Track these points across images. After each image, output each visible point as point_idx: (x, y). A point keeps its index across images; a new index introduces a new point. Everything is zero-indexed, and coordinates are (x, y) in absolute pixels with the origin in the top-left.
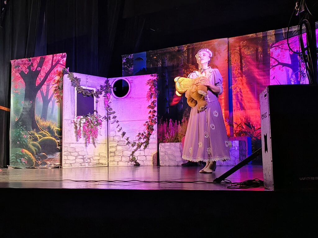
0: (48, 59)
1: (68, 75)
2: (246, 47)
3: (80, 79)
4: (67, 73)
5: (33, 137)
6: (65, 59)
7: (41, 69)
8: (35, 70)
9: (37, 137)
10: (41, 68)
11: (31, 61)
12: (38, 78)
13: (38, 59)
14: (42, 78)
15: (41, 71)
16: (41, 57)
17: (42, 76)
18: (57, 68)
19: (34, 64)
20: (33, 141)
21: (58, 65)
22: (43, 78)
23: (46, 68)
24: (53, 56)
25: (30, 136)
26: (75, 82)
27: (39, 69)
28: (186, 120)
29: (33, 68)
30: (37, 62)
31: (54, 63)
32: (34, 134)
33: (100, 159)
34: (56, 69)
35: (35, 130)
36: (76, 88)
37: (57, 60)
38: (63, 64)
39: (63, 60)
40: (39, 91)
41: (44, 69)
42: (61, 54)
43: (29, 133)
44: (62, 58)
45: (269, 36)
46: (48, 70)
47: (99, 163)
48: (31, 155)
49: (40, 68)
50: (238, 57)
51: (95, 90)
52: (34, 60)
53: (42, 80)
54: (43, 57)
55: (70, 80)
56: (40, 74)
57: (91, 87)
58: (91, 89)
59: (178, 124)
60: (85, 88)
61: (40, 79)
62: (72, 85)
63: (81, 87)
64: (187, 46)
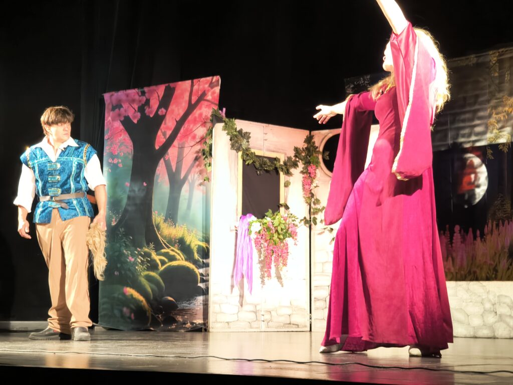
0: (182, 90)
1: (223, 124)
3: (250, 133)
4: (220, 120)
5: (148, 261)
6: (217, 89)
7: (166, 113)
8: (153, 113)
9: (155, 261)
10: (167, 110)
11: (146, 95)
12: (159, 133)
13: (161, 90)
14: (168, 132)
15: (168, 118)
16: (167, 85)
17: (168, 128)
18: (200, 109)
19: (152, 102)
20: (147, 270)
21: (203, 102)
22: (171, 132)
23: (177, 109)
24: (192, 83)
25: (141, 260)
26: (237, 140)
27: (162, 111)
28: (494, 228)
29: (150, 109)
30: (159, 96)
31: (194, 99)
32: (149, 255)
33: (292, 314)
34: (199, 112)
35: (152, 245)
36: (240, 153)
37: (200, 93)
38: (213, 101)
39: (214, 93)
40: (162, 160)
41: (173, 111)
42: (209, 78)
43: (139, 252)
44: (212, 88)
46: (182, 112)
47: (290, 324)
48: (142, 301)
49: (164, 111)
51: (282, 159)
52: (151, 92)
53: (168, 136)
54: (172, 85)
55: (229, 137)
56: (165, 124)
57: (274, 151)
58: (273, 155)
59: (475, 238)
60: (258, 153)
61: (164, 134)
62: (233, 146)
63: (253, 151)
64: (497, 54)
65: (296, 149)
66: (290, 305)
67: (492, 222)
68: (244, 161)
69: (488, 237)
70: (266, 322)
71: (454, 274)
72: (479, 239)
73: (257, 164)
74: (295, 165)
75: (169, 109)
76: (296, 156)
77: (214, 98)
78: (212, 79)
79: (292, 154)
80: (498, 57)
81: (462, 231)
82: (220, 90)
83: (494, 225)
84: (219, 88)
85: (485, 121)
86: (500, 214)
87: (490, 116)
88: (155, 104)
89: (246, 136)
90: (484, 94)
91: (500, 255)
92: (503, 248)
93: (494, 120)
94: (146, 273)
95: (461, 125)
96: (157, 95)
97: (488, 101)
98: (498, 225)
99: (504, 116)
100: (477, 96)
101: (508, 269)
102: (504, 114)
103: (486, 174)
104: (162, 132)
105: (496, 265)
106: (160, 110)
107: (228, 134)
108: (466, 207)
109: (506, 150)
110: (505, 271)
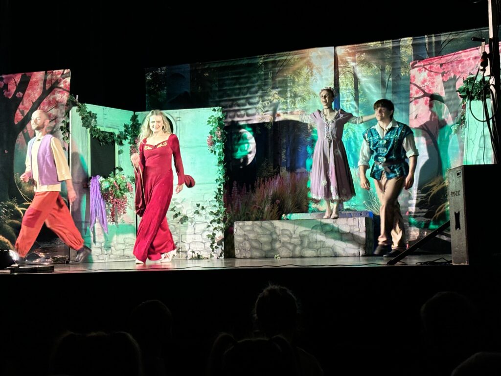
0: (37, 78)
1: (76, 107)
2: (365, 63)
3: (96, 114)
4: (75, 104)
5: (11, 212)
6: (68, 80)
7: (23, 96)
8: (11, 96)
9: (18, 211)
10: (24, 94)
11: (4, 81)
12: (18, 111)
13: (18, 78)
14: (25, 111)
15: (25, 99)
16: (23, 74)
17: (25, 108)
18: (54, 94)
19: (10, 87)
20: (11, 219)
21: (56, 89)
22: (28, 111)
23: (34, 93)
24: (46, 73)
25: (5, 211)
26: (88, 119)
27: (19, 94)
28: (261, 183)
29: (8, 93)
30: (16, 82)
31: (48, 86)
32: (13, 207)
33: (125, 249)
34: (52, 96)
35: (15, 200)
36: (89, 129)
37: (53, 82)
38: (65, 88)
39: (65, 82)
40: (21, 132)
41: (29, 95)
42: (61, 71)
43: (3, 204)
44: (64, 78)
45: (402, 46)
46: (37, 96)
47: (124, 256)
48: (7, 243)
49: (21, 94)
50: (351, 80)
51: (117, 133)
52: (9, 79)
53: (25, 114)
54: (28, 74)
55: (81, 117)
56: (23, 104)
57: (111, 128)
58: (111, 130)
59: (248, 191)
60: (102, 129)
61: (22, 113)
62: (84, 125)
63: (98, 127)
64: (263, 58)
65: (126, 126)
66: (123, 242)
67: (260, 178)
68: (92, 135)
69: (257, 190)
70: (108, 255)
71: (233, 216)
72: (250, 191)
73: (101, 138)
74: (126, 138)
75: (26, 93)
76: (126, 131)
77: (65, 86)
78: (64, 71)
79: (123, 129)
80: (263, 60)
81: (239, 185)
82: (71, 80)
83: (262, 181)
84: (70, 78)
85: (255, 106)
86: (265, 174)
87: (258, 103)
88: (12, 88)
89: (93, 116)
90: (253, 87)
91: (265, 202)
92: (267, 196)
93: (261, 106)
94: (10, 221)
95: (237, 108)
96: (14, 81)
97: (257, 92)
98: (264, 181)
99: (268, 103)
100: (249, 88)
101: (271, 211)
102: (269, 101)
103: (255, 144)
104: (20, 110)
105: (263, 209)
106: (18, 93)
107: (81, 115)
108: (241, 167)
109: (270, 127)
110: (269, 213)
